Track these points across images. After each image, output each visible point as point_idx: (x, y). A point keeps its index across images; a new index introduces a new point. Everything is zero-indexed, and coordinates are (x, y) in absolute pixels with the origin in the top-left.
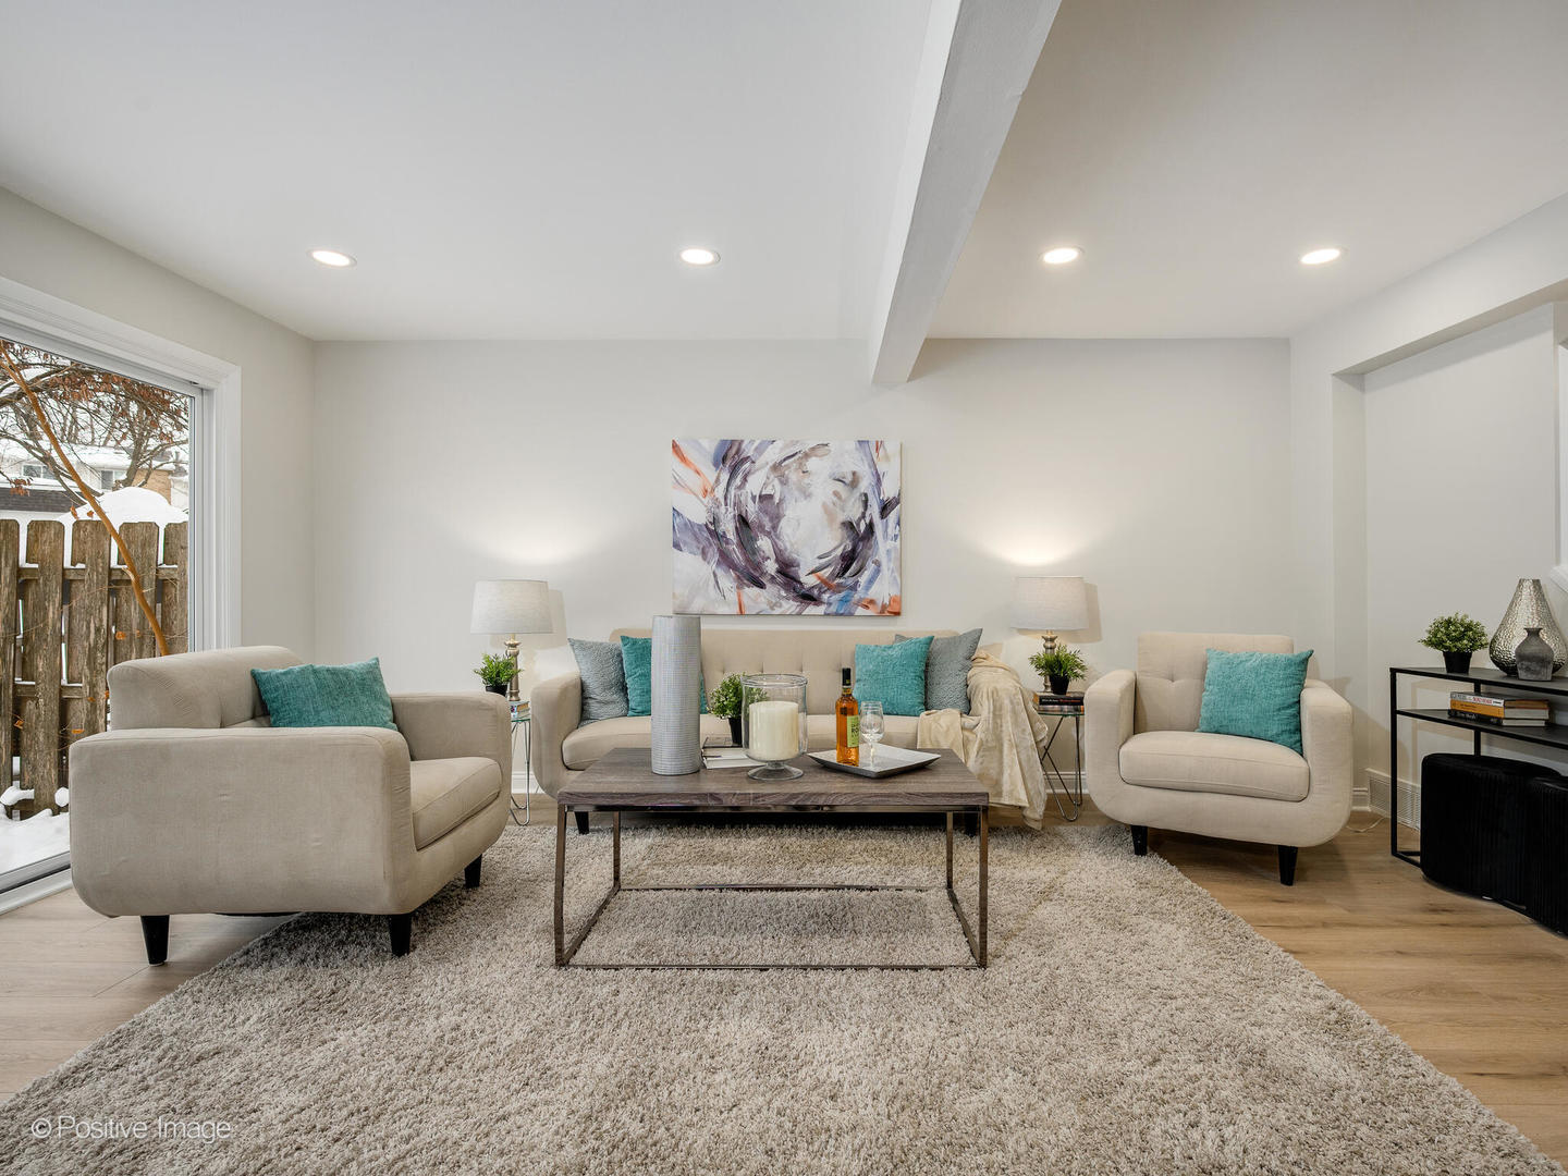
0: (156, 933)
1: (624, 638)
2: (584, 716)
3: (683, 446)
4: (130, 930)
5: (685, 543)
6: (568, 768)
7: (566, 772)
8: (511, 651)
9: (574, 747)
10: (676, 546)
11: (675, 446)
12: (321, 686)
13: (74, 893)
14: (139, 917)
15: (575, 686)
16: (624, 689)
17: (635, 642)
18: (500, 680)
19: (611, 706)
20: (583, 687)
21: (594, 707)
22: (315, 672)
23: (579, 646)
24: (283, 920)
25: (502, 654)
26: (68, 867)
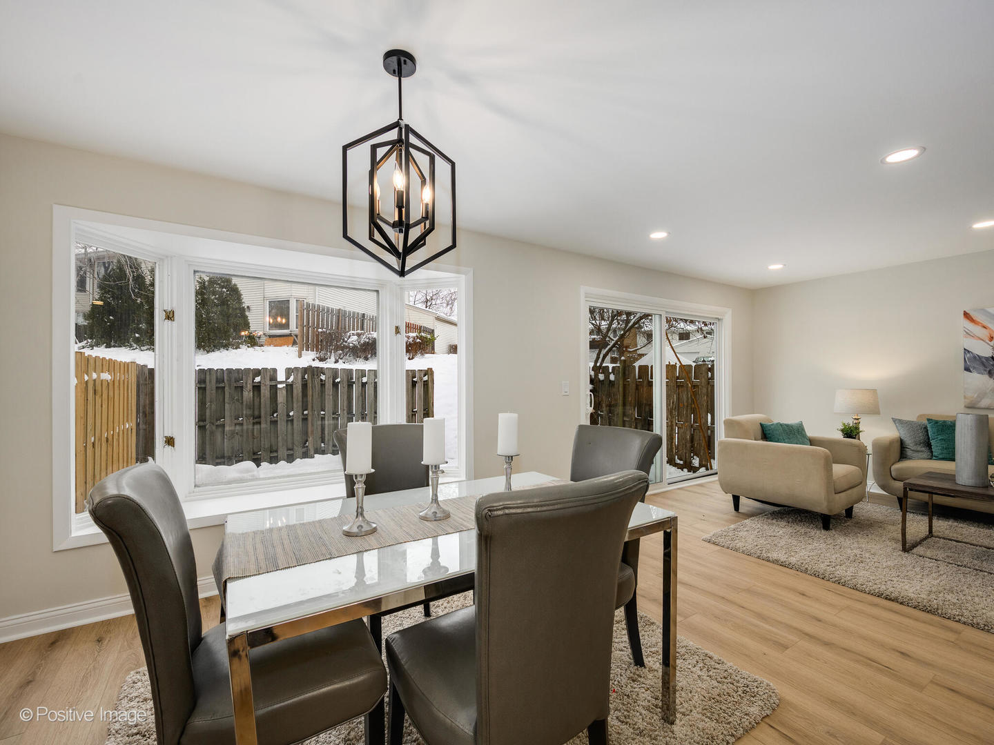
0: (736, 500)
1: (928, 420)
2: (903, 456)
3: (972, 314)
4: (730, 497)
5: (974, 368)
6: (894, 479)
7: (893, 481)
8: (857, 421)
9: (898, 470)
10: (967, 369)
11: (966, 315)
12: (784, 430)
13: (718, 482)
14: (731, 495)
15: (897, 441)
16: (929, 445)
17: (937, 422)
18: (851, 432)
19: (920, 453)
20: (902, 442)
21: (909, 453)
22: (781, 425)
23: (898, 422)
24: (791, 509)
25: (851, 422)
26: (716, 474)
